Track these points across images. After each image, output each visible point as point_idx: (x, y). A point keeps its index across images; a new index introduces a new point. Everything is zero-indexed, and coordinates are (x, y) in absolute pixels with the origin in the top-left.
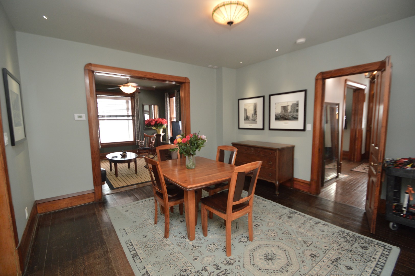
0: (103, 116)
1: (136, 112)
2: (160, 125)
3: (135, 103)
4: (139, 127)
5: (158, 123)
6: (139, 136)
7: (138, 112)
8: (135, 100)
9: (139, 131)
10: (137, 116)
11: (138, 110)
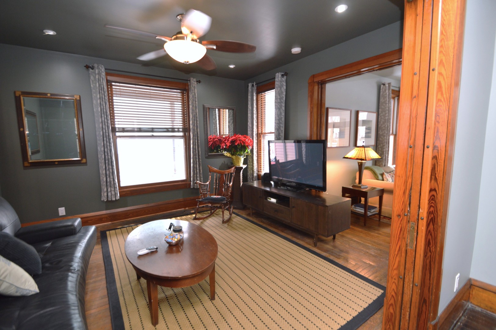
0: (123, 130)
1: (191, 122)
2: (241, 148)
3: (190, 103)
4: (197, 152)
5: (238, 144)
6: (198, 171)
7: (197, 121)
8: (191, 96)
9: (197, 160)
10: (194, 130)
11: (196, 117)
